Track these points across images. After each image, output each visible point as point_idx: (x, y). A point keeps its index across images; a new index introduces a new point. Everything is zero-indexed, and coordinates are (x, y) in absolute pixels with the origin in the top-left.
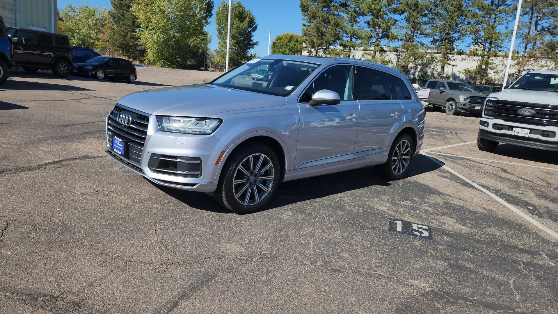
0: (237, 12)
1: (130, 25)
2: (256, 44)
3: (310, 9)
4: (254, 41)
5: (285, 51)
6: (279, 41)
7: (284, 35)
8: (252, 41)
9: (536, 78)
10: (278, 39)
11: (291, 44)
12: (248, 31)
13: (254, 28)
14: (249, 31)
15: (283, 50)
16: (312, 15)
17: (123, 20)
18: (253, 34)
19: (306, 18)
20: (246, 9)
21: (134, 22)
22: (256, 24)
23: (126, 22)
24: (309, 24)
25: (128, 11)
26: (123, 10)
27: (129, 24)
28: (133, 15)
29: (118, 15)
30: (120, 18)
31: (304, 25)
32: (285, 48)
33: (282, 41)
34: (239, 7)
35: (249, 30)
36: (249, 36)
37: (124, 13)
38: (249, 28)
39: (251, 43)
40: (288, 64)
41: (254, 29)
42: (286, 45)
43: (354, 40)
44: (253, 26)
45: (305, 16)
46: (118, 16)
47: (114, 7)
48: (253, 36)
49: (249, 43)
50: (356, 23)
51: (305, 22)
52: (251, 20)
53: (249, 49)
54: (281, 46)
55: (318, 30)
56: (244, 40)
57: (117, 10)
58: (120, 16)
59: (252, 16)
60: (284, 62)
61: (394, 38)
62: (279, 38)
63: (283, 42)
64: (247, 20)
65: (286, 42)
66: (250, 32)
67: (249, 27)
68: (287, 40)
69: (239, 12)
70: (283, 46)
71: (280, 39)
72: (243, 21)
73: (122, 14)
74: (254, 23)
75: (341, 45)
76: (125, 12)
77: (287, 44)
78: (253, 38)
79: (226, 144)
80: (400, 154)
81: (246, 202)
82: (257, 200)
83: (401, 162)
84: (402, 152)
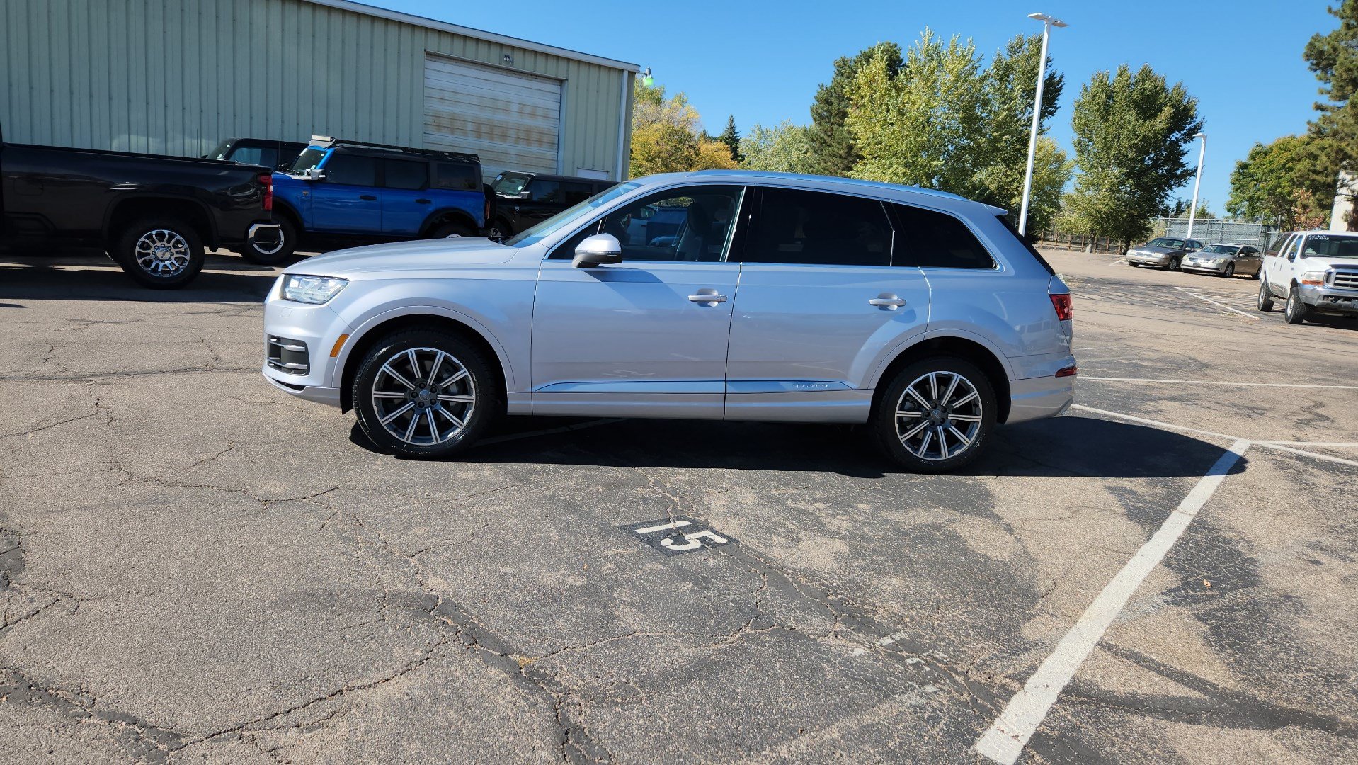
0: (1136, 95)
1: (843, 155)
2: (1195, 173)
3: (1340, 59)
4: (1190, 167)
5: (1279, 186)
6: (1258, 160)
7: (1281, 142)
8: (1182, 165)
10: (1258, 153)
12: (1171, 141)
13: (1191, 129)
14: (1173, 139)
15: (1273, 183)
16: (1345, 76)
17: (830, 146)
18: (1185, 147)
19: (1329, 87)
20: (1170, 85)
21: (850, 148)
22: (1198, 120)
23: (835, 149)
24: (1340, 104)
25: (841, 125)
26: (832, 124)
27: (841, 152)
28: (849, 132)
29: (822, 135)
30: (825, 142)
32: (1279, 177)
33: (1268, 158)
34: (1144, 81)
35: (1176, 135)
36: (1174, 156)
37: (832, 129)
38: (1173, 132)
39: (1178, 172)
41: (1189, 137)
42: (1284, 168)
44: (1188, 127)
45: (1327, 81)
46: (821, 138)
47: (815, 119)
48: (1185, 153)
49: (1171, 172)
51: (1325, 100)
52: (1184, 110)
53: (1171, 189)
54: (1264, 174)
56: (1156, 166)
57: (820, 124)
58: (826, 137)
59: (1186, 100)
62: (1260, 152)
63: (1271, 162)
64: (1167, 111)
65: (1282, 161)
66: (1176, 144)
67: (1170, 131)
68: (1287, 155)
69: (1142, 93)
70: (1272, 171)
71: (1266, 154)
72: (1155, 116)
73: (829, 134)
74: (1192, 118)
76: (835, 127)
77: (1284, 165)
78: (1185, 159)
79: (349, 321)
80: (935, 407)
81: (408, 437)
82: (435, 440)
83: (940, 429)
84: (944, 402)
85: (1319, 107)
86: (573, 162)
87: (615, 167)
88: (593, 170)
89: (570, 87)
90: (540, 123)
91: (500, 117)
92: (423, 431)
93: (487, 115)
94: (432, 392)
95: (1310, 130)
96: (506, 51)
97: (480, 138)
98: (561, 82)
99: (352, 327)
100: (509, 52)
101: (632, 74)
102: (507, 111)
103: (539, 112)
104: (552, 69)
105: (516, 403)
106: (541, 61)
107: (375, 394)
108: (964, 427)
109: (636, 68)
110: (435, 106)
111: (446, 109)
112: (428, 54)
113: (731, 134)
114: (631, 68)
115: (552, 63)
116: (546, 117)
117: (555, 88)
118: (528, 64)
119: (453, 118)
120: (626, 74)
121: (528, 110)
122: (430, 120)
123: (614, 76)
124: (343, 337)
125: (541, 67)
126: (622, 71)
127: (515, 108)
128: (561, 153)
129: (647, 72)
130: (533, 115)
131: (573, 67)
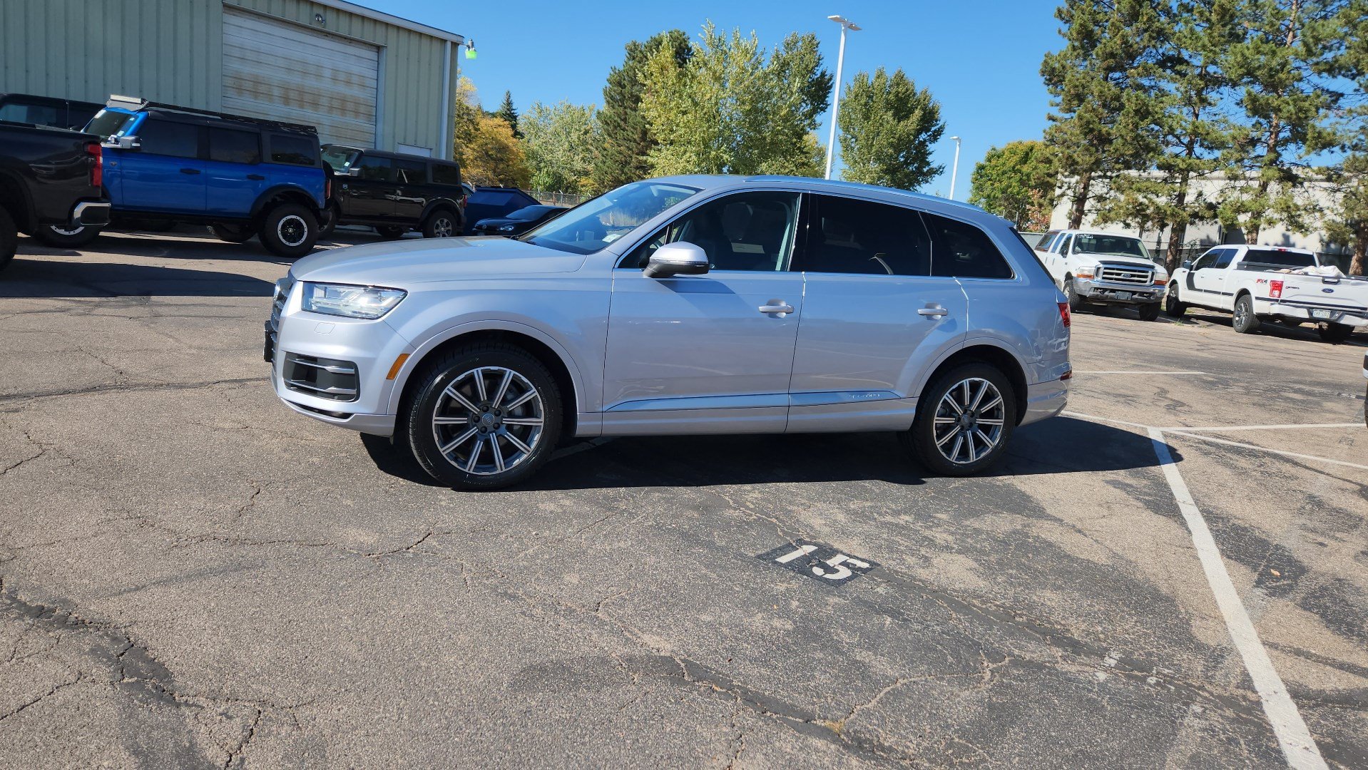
0: (891, 97)
1: (638, 139)
2: (939, 171)
3: (1068, 77)
4: (934, 165)
5: (1010, 186)
6: (994, 162)
7: (1011, 146)
8: (928, 164)
10: (993, 156)
11: (1026, 169)
12: (920, 141)
13: (935, 131)
14: (921, 139)
15: (1005, 184)
16: (1072, 91)
17: (624, 130)
18: (931, 147)
19: (1059, 99)
20: (919, 89)
21: (645, 132)
22: (941, 123)
23: (630, 134)
24: (1067, 116)
25: (635, 110)
26: (625, 108)
27: (636, 137)
28: (643, 117)
29: (616, 119)
30: (619, 125)
32: (1010, 178)
33: (1001, 161)
34: (898, 85)
35: (923, 136)
36: (921, 155)
37: (626, 113)
38: (921, 133)
39: (925, 170)
41: (935, 137)
42: (1014, 170)
43: (1198, 150)
44: (933, 129)
45: (1057, 95)
46: (615, 121)
47: (608, 102)
48: (930, 153)
49: (919, 169)
50: (1205, 104)
51: (1056, 112)
52: (929, 113)
53: (919, 185)
54: (998, 175)
55: (1087, 129)
56: (906, 163)
57: (613, 107)
58: (619, 121)
59: (931, 105)
62: (994, 156)
63: (1004, 165)
64: (918, 113)
65: (1012, 164)
66: (923, 144)
67: (919, 132)
68: (1016, 158)
69: (897, 96)
70: (1004, 173)
71: (999, 157)
72: (907, 117)
73: (623, 117)
74: (936, 121)
75: (1160, 167)
76: (628, 111)
77: (1014, 167)
78: (930, 158)
79: (410, 338)
80: (965, 412)
81: (471, 467)
82: (500, 467)
83: (969, 434)
84: (973, 408)
85: (1052, 118)
86: (394, 137)
87: (438, 144)
88: (415, 146)
89: (389, 55)
90: (355, 92)
91: (310, 83)
92: (487, 459)
93: (295, 80)
94: (496, 415)
95: (1045, 138)
96: (317, 10)
97: (288, 105)
98: (378, 48)
99: (413, 345)
100: (321, 11)
101: (455, 45)
102: (319, 76)
103: (355, 79)
104: (369, 34)
105: (585, 425)
106: (357, 24)
107: (436, 420)
108: (987, 429)
109: (459, 39)
110: (235, 66)
111: (247, 70)
112: (225, 5)
113: (508, 110)
114: (455, 39)
115: (369, 27)
116: (363, 86)
117: (372, 55)
118: (343, 27)
119: (257, 82)
120: (449, 45)
121: (342, 77)
122: (229, 82)
123: (436, 45)
124: (403, 357)
125: (357, 30)
126: (444, 41)
127: (327, 73)
128: (380, 125)
129: (470, 43)
130: (348, 83)
131: (392, 34)
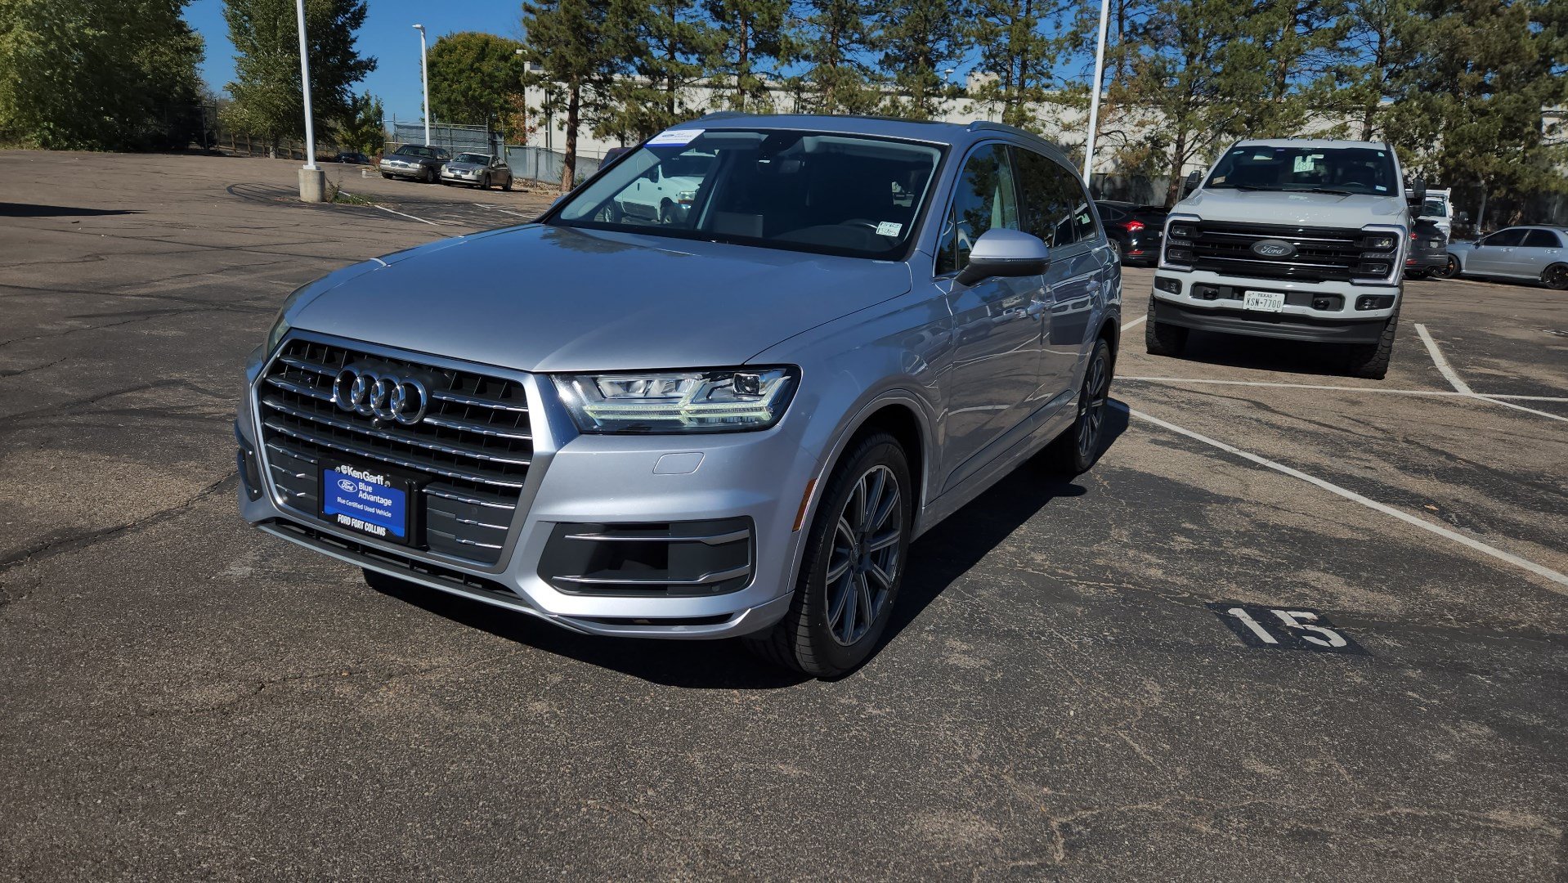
2: (370, 65)
4: (362, 57)
5: (470, 88)
6: (446, 58)
8: (353, 55)
9: (1256, 158)
10: (443, 50)
11: (486, 67)
12: (337, 25)
13: (353, 14)
14: (339, 23)
15: (464, 85)
18: (353, 34)
24: (544, 8)
31: (529, 9)
32: (469, 78)
33: (454, 56)
35: (340, 20)
36: (343, 43)
38: (337, 16)
39: (352, 62)
40: (821, 144)
41: (358, 18)
42: (472, 69)
43: (677, 55)
44: (352, 10)
48: (354, 41)
49: (344, 62)
50: (682, 5)
53: (348, 83)
54: (455, 74)
55: (577, 28)
60: (806, 139)
61: (793, 53)
63: (459, 62)
65: (469, 61)
66: (342, 29)
67: (335, 12)
68: (471, 55)
70: (461, 71)
71: (450, 52)
75: (642, 70)
77: (472, 65)
78: (354, 48)
